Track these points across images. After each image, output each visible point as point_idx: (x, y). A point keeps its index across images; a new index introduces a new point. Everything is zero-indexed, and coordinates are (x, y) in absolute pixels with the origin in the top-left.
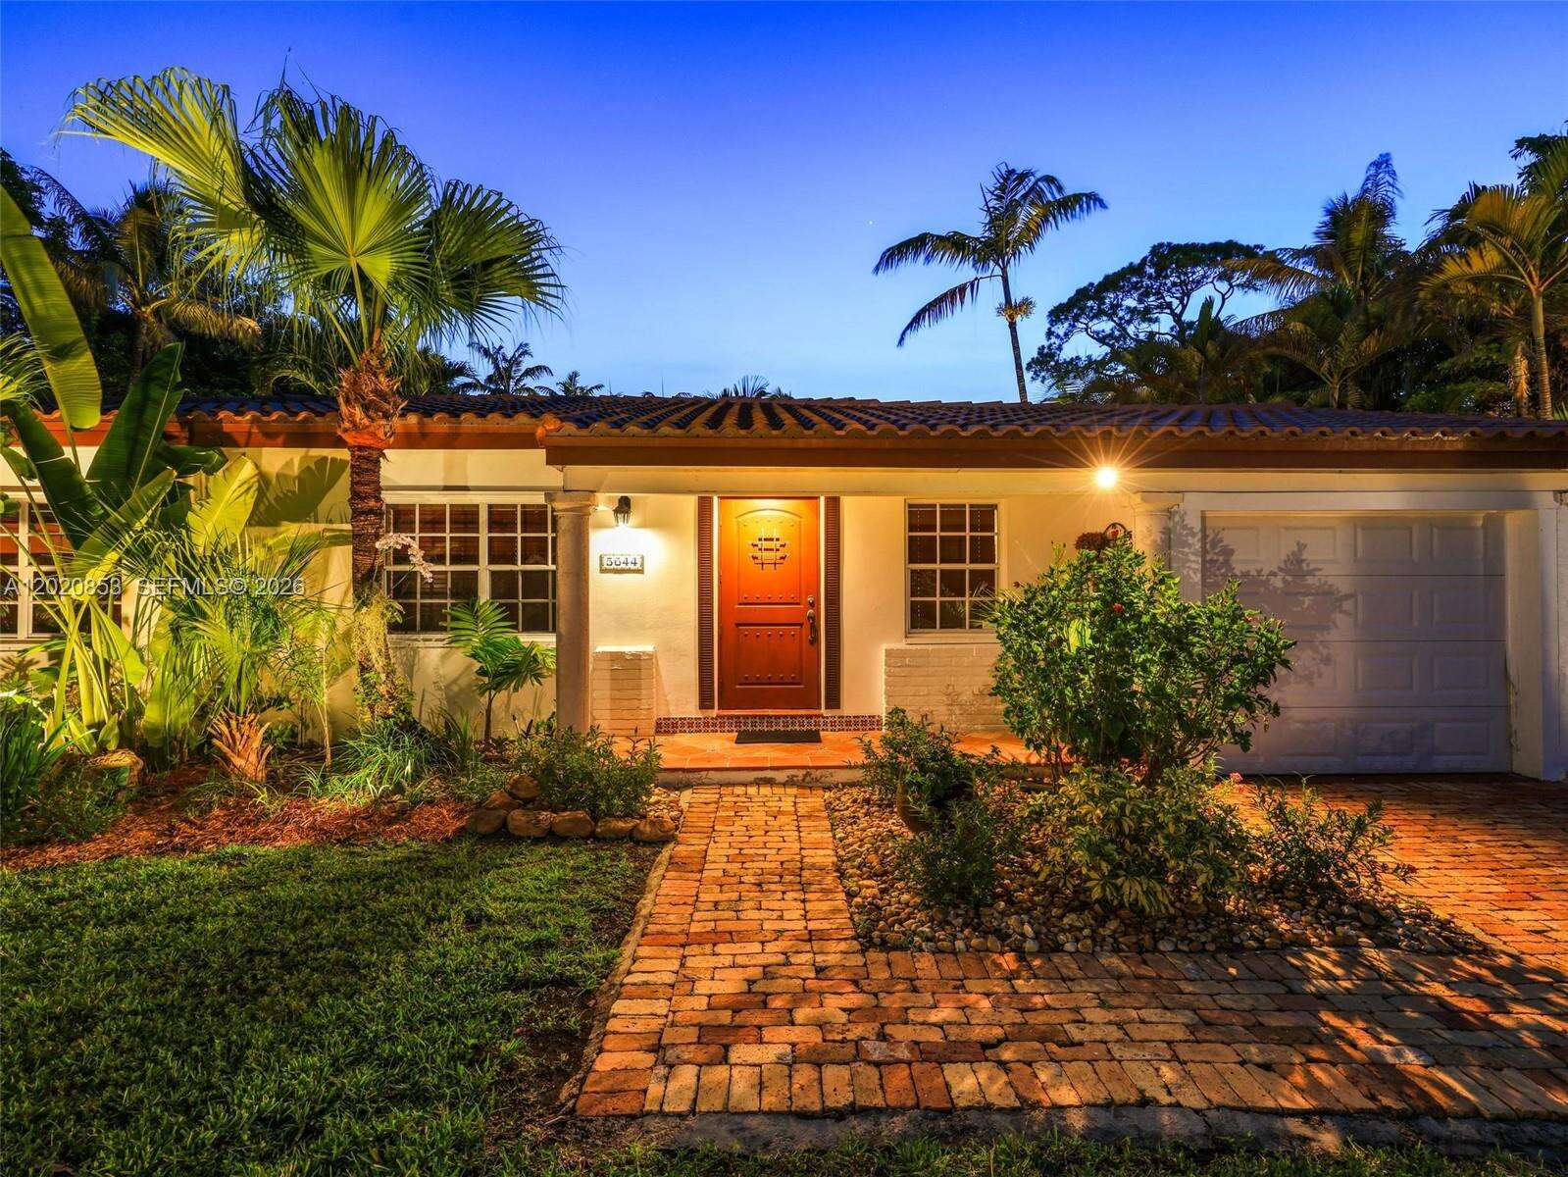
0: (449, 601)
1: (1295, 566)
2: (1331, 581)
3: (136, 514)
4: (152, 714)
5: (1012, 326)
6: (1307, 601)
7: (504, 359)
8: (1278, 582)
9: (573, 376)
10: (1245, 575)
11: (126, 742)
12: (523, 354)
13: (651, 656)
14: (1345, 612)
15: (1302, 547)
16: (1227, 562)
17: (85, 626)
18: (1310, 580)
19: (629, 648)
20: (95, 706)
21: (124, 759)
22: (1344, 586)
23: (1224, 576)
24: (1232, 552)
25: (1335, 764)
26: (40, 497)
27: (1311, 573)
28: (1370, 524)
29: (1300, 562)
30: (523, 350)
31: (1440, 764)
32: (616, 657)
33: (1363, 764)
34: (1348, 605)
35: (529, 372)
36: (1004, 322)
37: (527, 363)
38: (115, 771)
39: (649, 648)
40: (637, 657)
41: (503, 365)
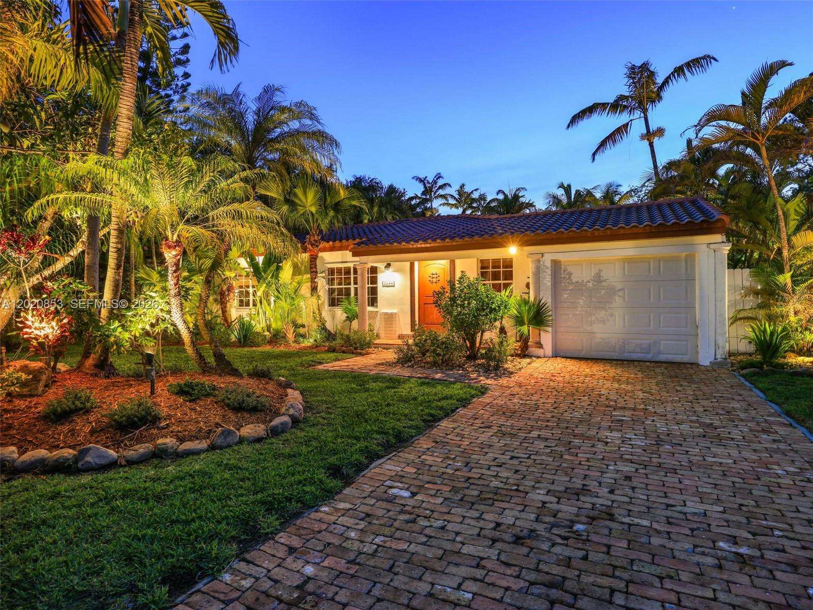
0: (344, 297)
1: (598, 279)
2: (613, 284)
3: (268, 275)
4: (274, 326)
5: (651, 145)
6: (603, 292)
7: (428, 183)
8: (590, 285)
9: (463, 186)
10: (577, 282)
11: (269, 330)
12: (439, 178)
13: (396, 314)
14: (619, 296)
15: (600, 271)
16: (569, 278)
17: (261, 303)
18: (604, 284)
19: (389, 311)
20: (263, 324)
21: (267, 333)
22: (619, 286)
23: (569, 283)
24: (572, 274)
25: (615, 356)
26: (252, 270)
27: (605, 281)
28: (630, 261)
29: (600, 276)
30: (439, 176)
31: (663, 358)
32: (386, 314)
33: (626, 356)
34: (620, 293)
35: (441, 187)
36: (646, 143)
37: (440, 182)
38: (265, 336)
39: (395, 311)
40: (392, 314)
41: (428, 185)
